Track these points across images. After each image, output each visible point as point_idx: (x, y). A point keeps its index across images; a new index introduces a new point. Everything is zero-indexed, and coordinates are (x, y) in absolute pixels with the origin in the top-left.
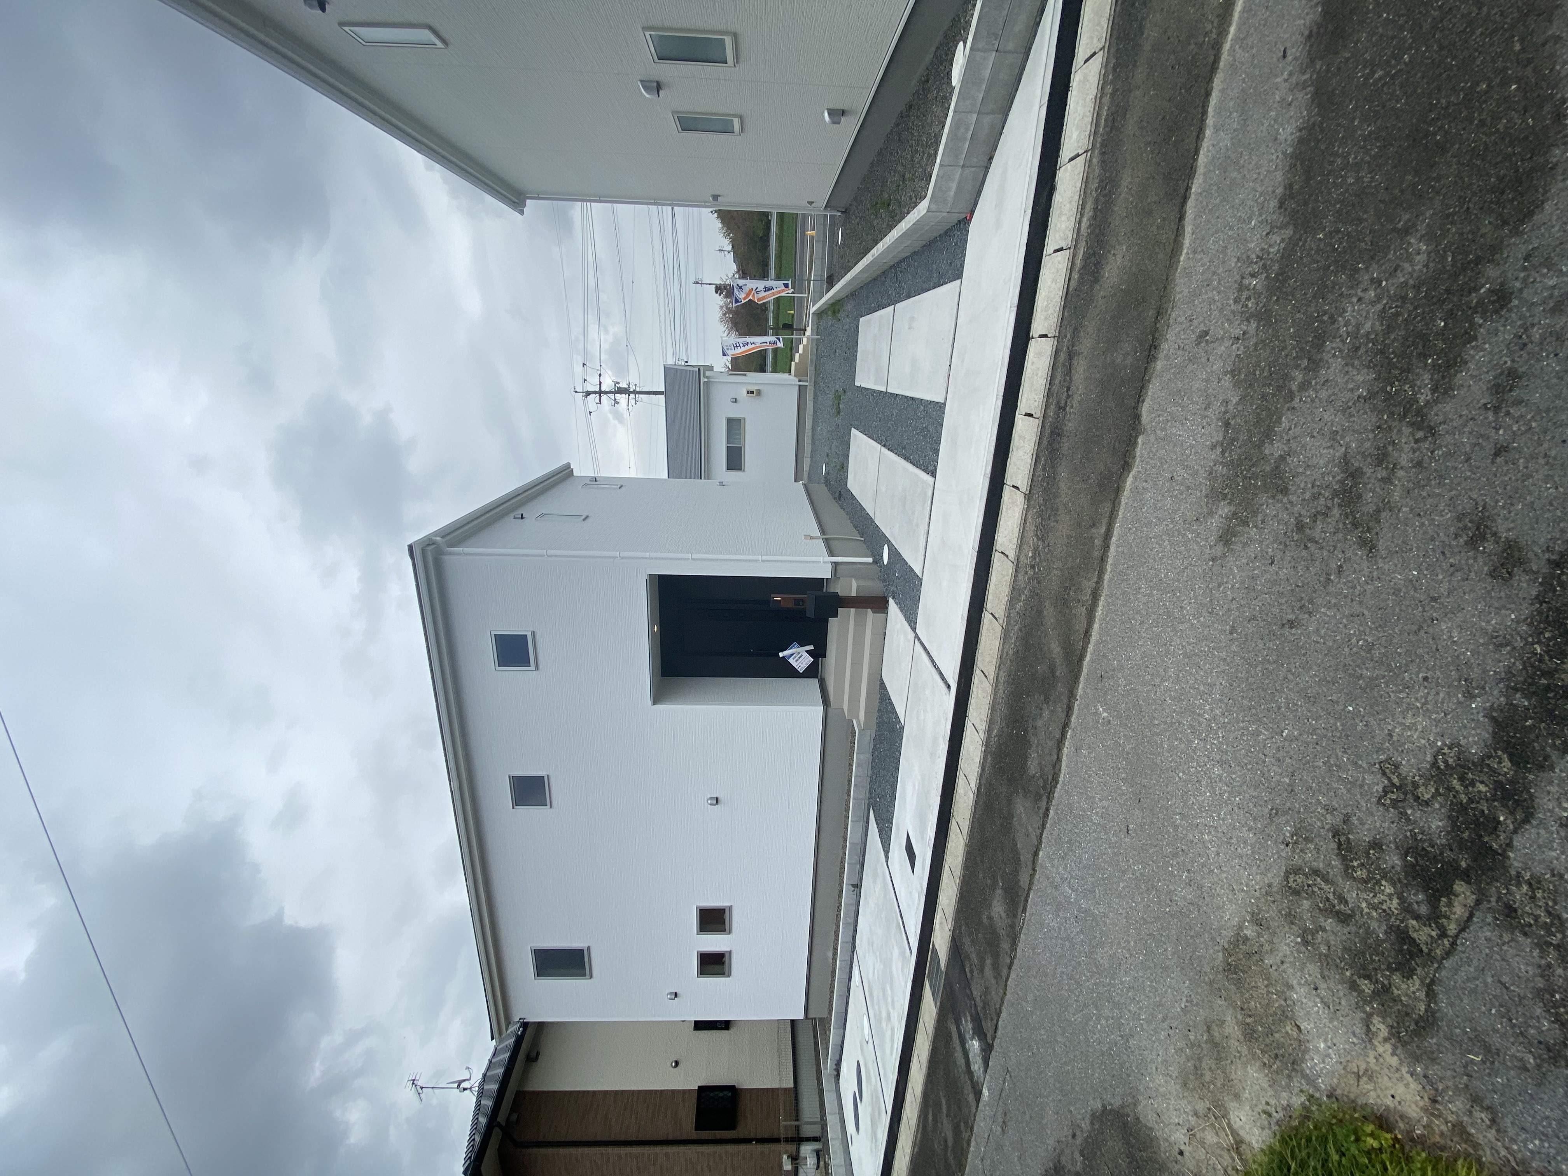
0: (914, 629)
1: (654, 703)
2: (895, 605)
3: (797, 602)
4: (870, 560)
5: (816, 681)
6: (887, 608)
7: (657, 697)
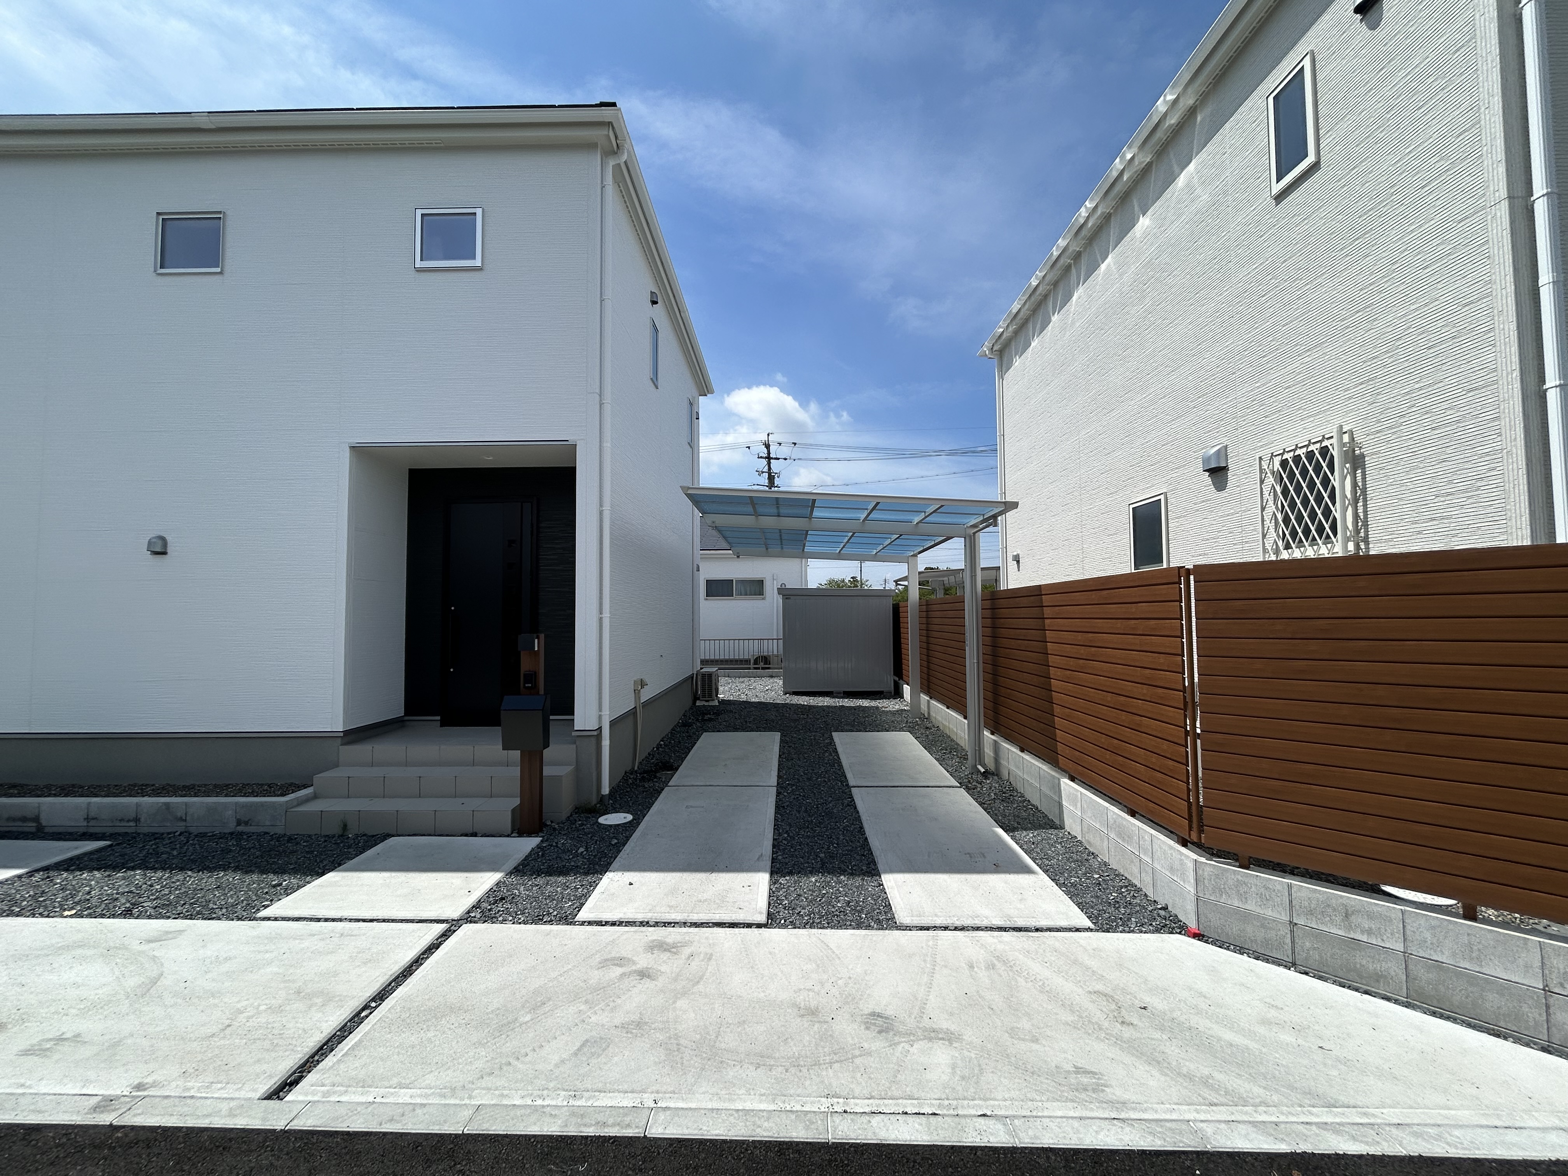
0: (467, 918)
1: (356, 449)
2: (528, 849)
3: (531, 677)
4: (606, 790)
5: (397, 709)
6: (521, 834)
7: (360, 452)
